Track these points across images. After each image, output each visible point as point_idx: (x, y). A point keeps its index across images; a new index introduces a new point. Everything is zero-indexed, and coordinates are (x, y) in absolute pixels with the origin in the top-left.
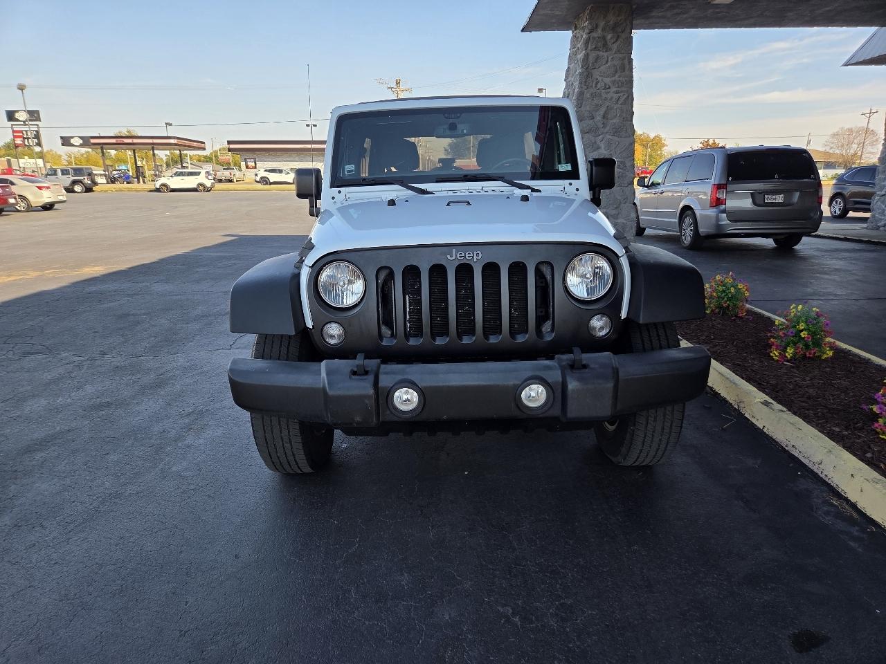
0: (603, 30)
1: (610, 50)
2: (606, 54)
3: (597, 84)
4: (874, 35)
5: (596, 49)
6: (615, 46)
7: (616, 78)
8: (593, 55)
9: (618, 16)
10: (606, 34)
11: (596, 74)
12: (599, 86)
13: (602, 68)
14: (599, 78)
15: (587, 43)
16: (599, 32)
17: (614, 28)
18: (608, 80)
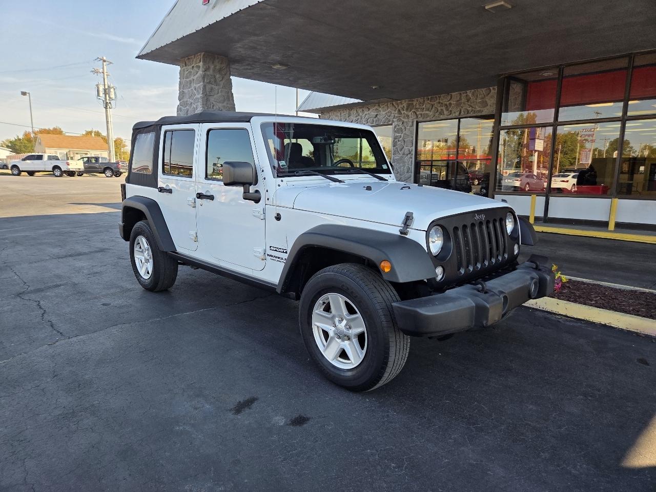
0: (214, 71)
1: (219, 85)
2: (217, 88)
3: (213, 106)
4: (309, 96)
5: (210, 83)
6: (222, 83)
7: (225, 104)
8: (209, 87)
9: (221, 64)
10: (215, 74)
11: (212, 99)
12: (214, 108)
13: (215, 96)
14: (214, 103)
15: (204, 77)
16: (210, 72)
17: (220, 70)
18: (220, 105)
